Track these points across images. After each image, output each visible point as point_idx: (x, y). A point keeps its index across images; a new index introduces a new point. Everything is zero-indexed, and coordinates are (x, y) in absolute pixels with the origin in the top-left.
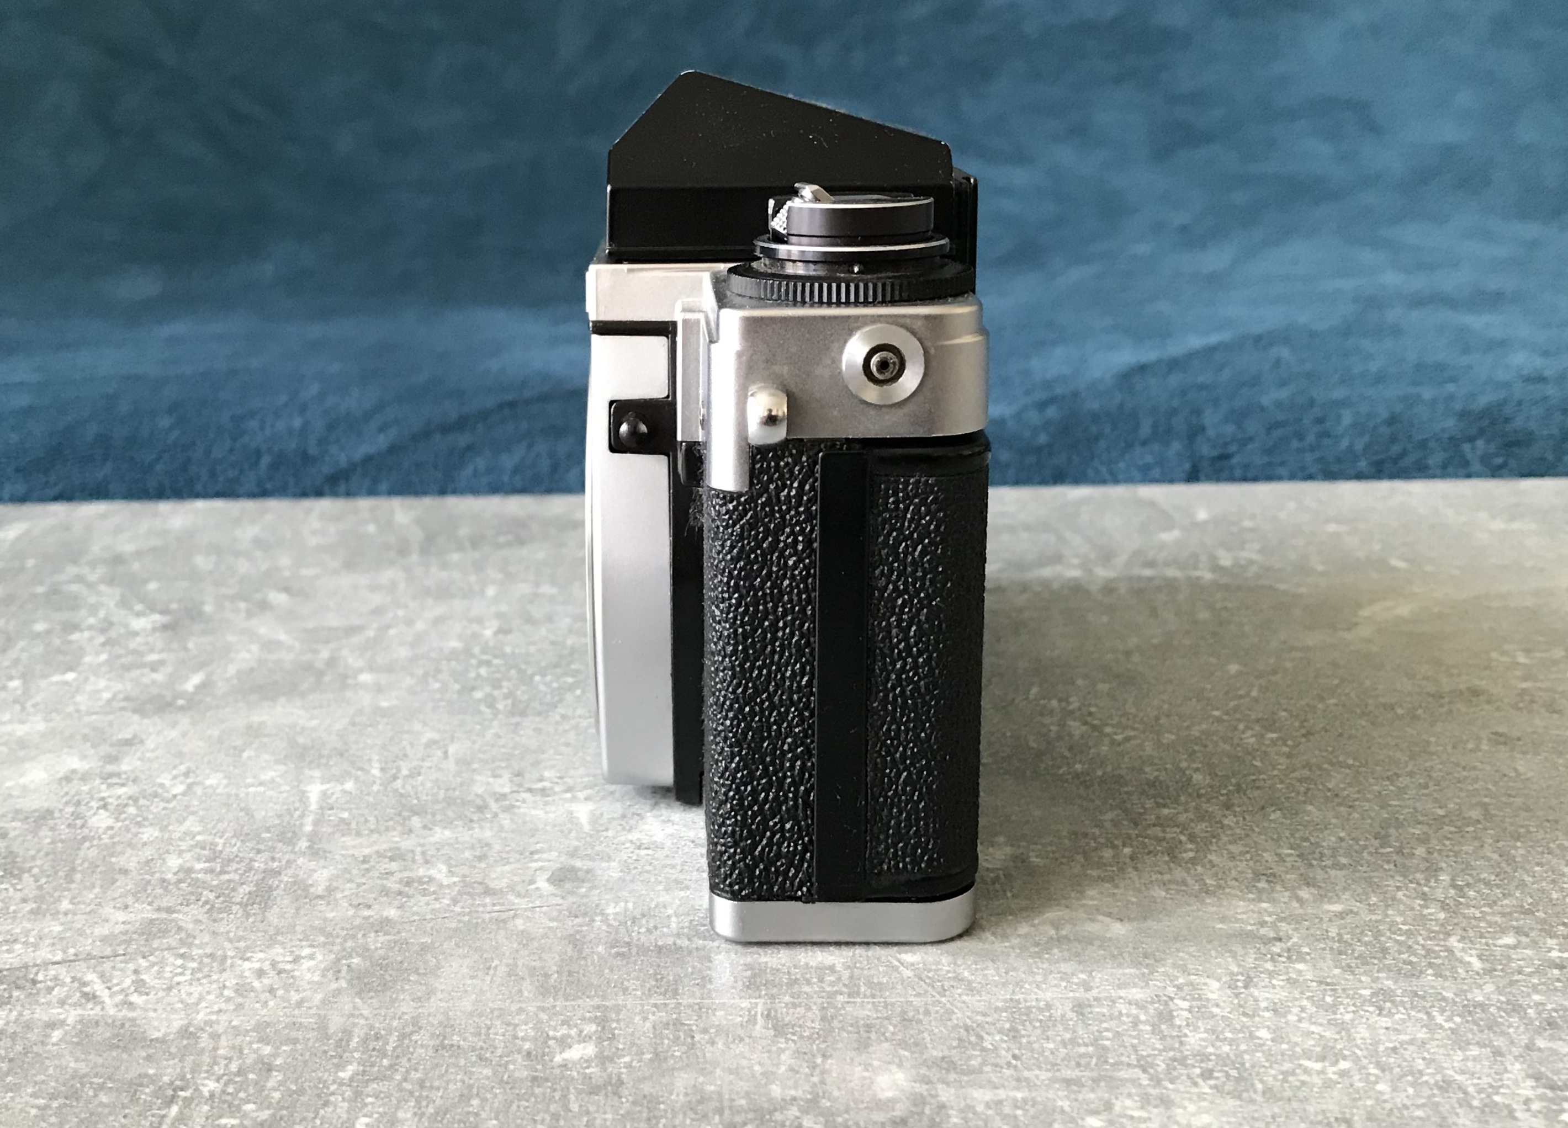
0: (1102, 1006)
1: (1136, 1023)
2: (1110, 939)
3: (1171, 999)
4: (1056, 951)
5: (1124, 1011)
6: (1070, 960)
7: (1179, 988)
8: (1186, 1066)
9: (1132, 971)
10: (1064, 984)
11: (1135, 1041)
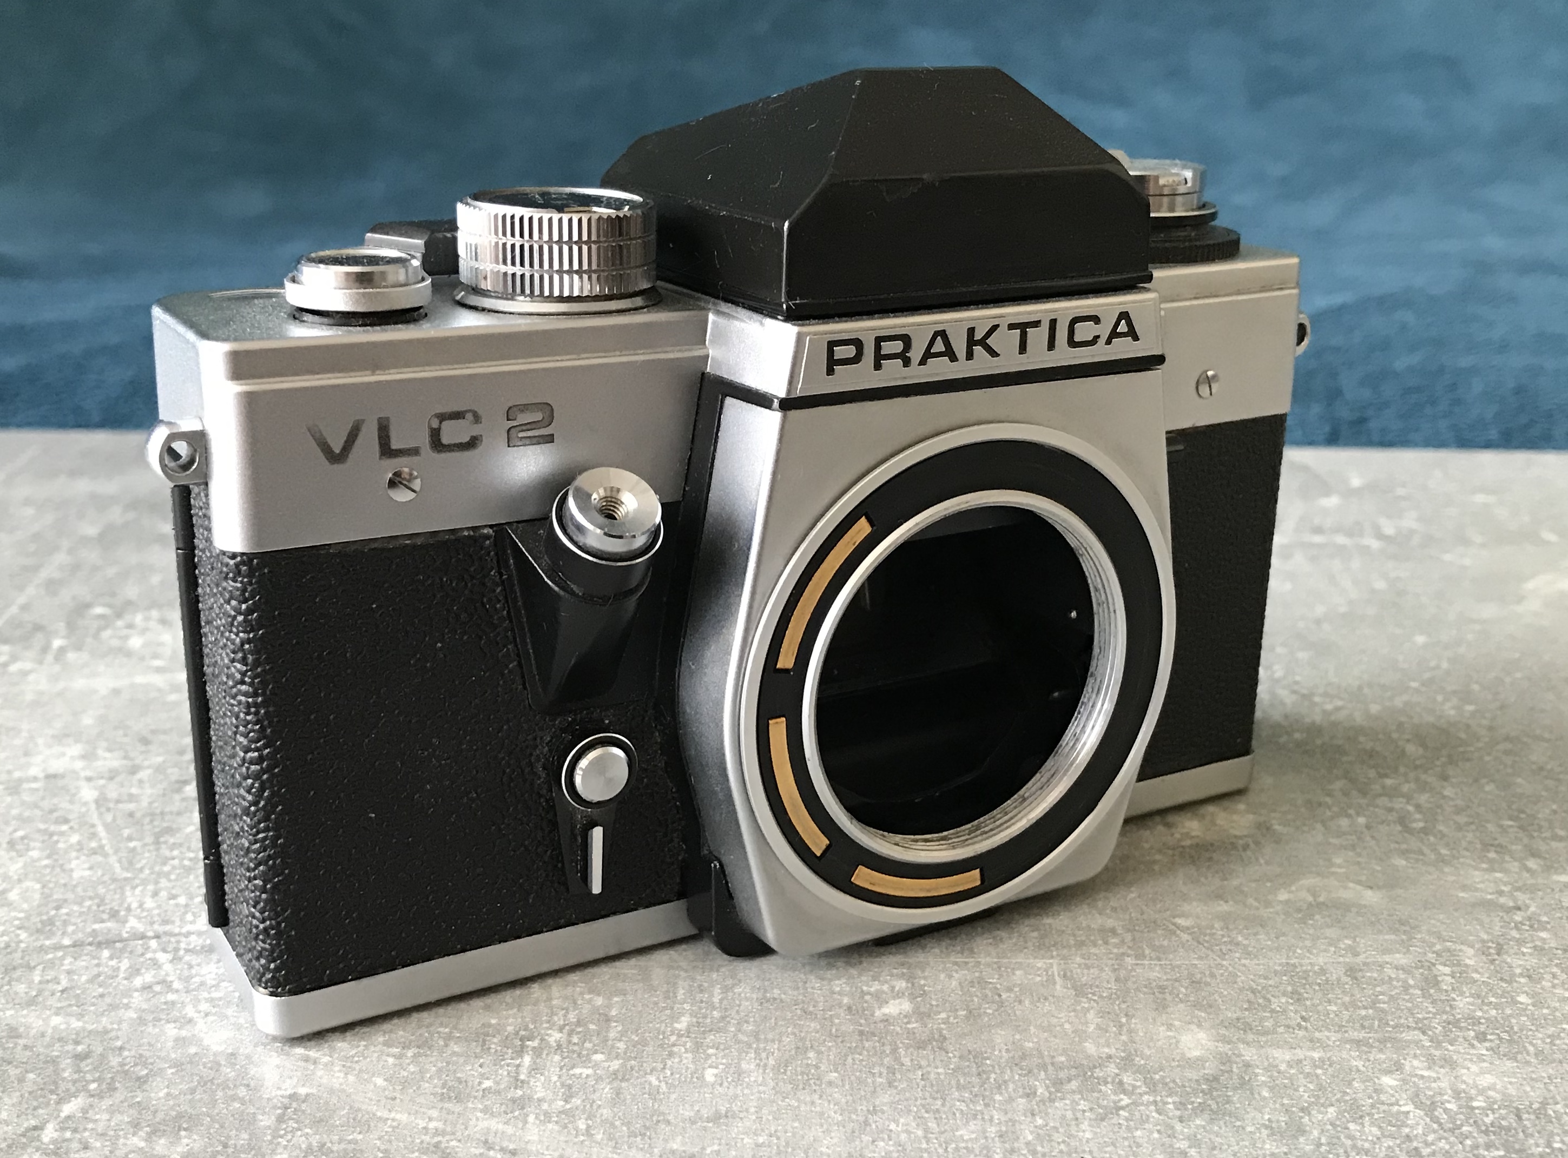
0: (1371, 970)
1: (1406, 988)
2: (1365, 906)
3: (1434, 965)
4: (1317, 917)
5: (1393, 976)
6: (1332, 926)
7: (1438, 954)
8: (1461, 1029)
9: (1393, 937)
10: (1333, 949)
11: (1409, 1005)
